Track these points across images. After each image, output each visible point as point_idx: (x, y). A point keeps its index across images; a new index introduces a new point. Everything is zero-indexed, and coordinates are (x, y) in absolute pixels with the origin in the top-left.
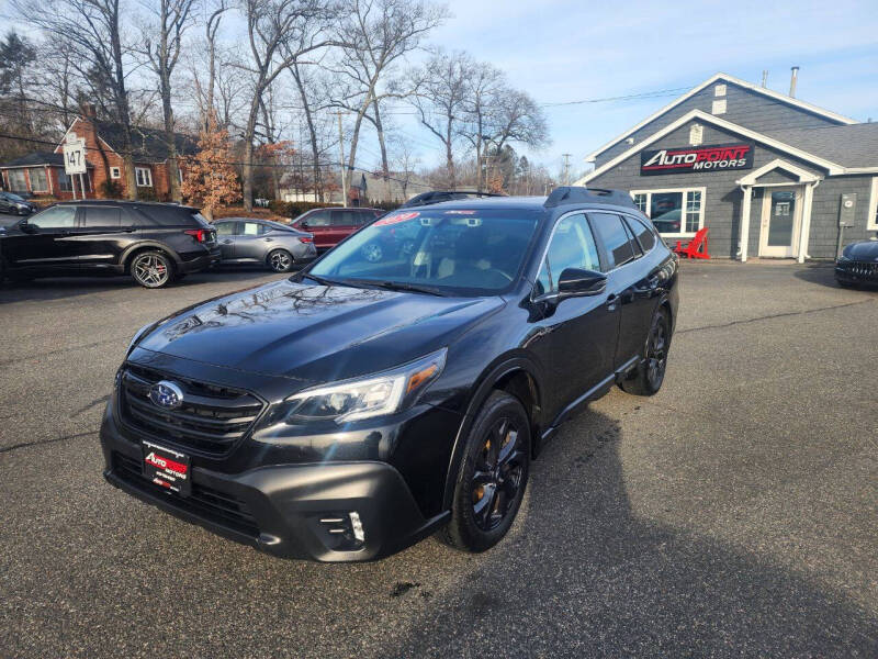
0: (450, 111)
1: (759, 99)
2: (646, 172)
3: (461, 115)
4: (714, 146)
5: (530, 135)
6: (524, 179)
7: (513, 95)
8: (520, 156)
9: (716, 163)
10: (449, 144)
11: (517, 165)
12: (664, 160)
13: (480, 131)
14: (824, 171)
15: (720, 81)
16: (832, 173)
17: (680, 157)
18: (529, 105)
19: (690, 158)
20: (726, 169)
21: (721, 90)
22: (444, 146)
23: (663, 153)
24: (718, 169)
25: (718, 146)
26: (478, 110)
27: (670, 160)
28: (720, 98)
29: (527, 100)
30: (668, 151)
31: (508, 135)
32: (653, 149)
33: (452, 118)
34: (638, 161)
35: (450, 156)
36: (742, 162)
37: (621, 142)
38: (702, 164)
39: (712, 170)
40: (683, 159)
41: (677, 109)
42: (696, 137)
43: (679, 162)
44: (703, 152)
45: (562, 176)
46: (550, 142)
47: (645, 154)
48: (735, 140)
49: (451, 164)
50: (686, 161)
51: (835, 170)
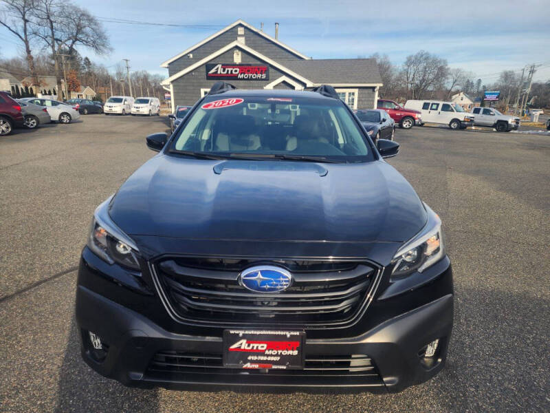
0: (24, 16)
1: (263, 39)
2: (210, 77)
3: (34, 19)
4: (247, 65)
5: (94, 42)
6: (90, 74)
7: (76, 10)
8: (84, 57)
9: (250, 75)
10: (26, 42)
11: (82, 63)
12: (220, 71)
13: (53, 34)
14: (304, 84)
15: (241, 25)
16: (308, 86)
17: (230, 69)
18: (91, 20)
19: (236, 71)
20: (256, 79)
21: (241, 31)
22: (23, 43)
23: (220, 66)
24: (252, 79)
25: (250, 65)
26: (48, 18)
27: (224, 71)
28: (241, 36)
29: (88, 16)
30: (223, 65)
31: (76, 40)
32: (212, 63)
33: (26, 21)
34: (204, 69)
35: (28, 51)
36: (264, 76)
37: (184, 56)
38: (242, 75)
39: (248, 79)
40: (232, 71)
41: (218, 39)
42: (237, 58)
43: (230, 72)
44: (244, 68)
45: (119, 74)
46: (111, 49)
47: (208, 66)
48: (259, 63)
49: (29, 57)
50: (233, 72)
51: (309, 84)
